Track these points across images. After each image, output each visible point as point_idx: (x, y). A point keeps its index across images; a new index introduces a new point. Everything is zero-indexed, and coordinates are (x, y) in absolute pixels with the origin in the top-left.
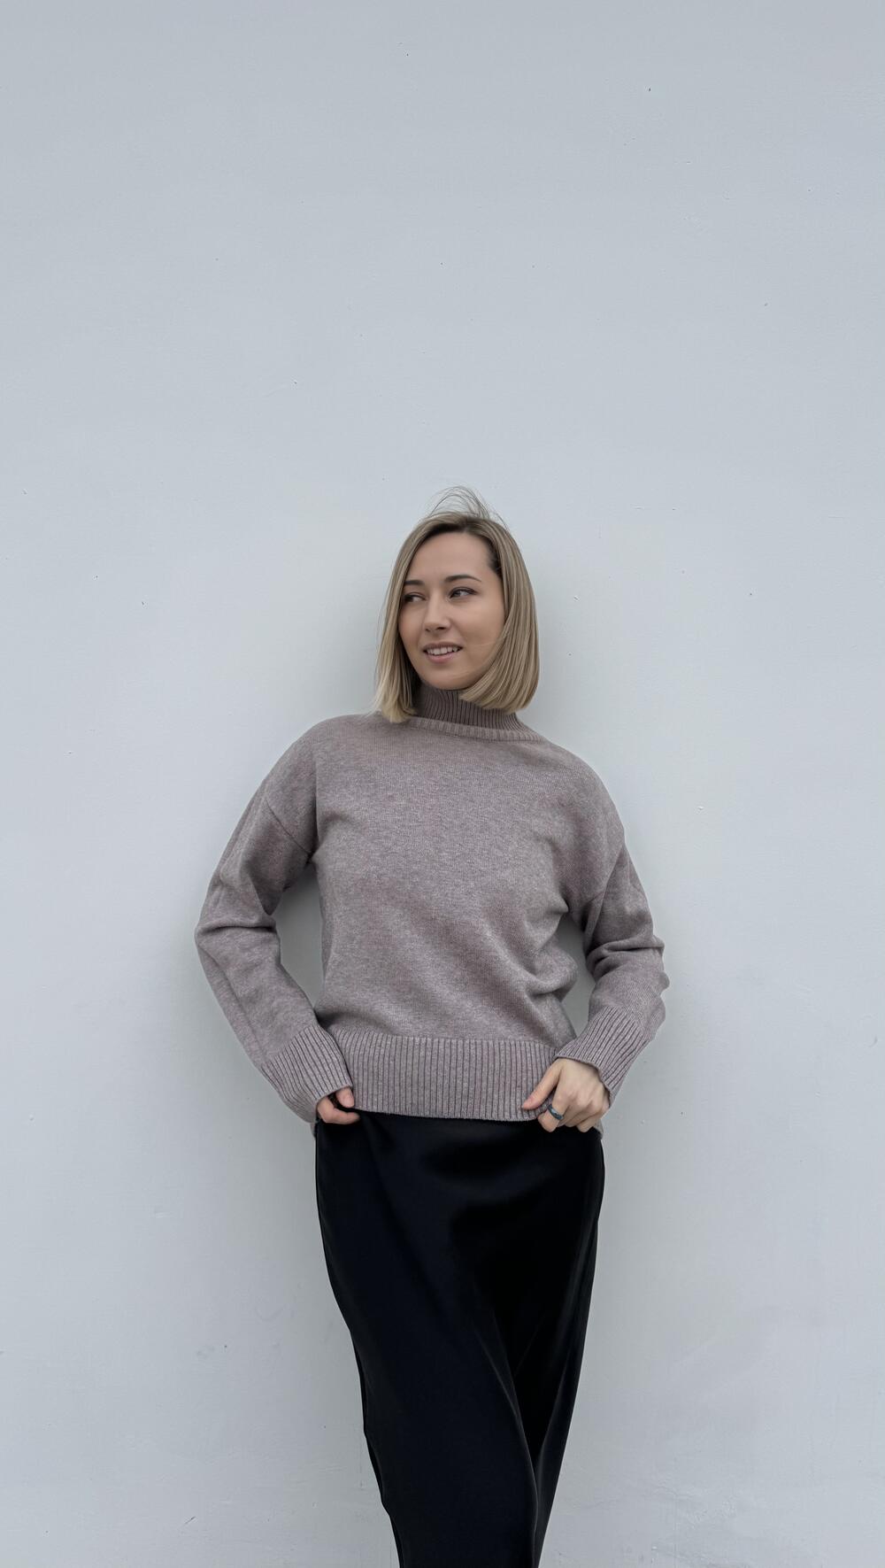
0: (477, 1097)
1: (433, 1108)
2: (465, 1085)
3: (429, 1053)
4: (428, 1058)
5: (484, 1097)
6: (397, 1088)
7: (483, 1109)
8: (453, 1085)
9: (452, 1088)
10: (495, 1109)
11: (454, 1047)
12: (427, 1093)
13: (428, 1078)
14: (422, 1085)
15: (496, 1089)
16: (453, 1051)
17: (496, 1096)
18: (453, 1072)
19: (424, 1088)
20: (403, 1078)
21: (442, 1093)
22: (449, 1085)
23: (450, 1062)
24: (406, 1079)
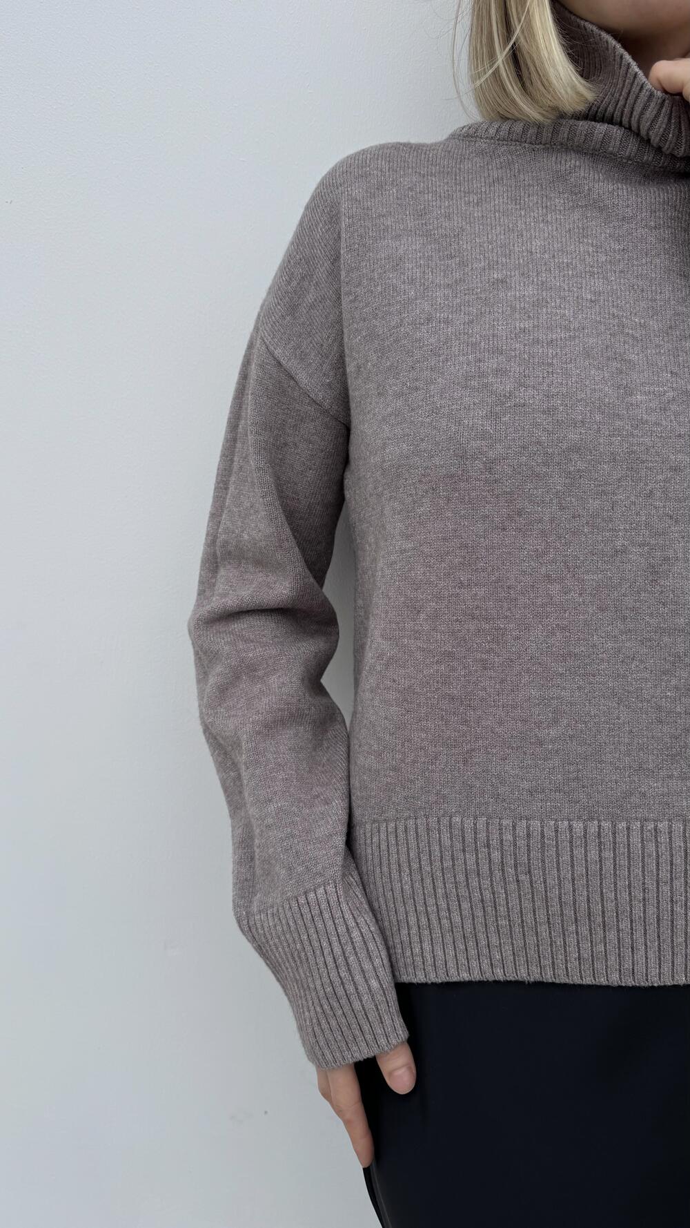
1: (627, 965)
3: (608, 854)
4: (608, 865)
6: (543, 929)
8: (666, 917)
9: (666, 923)
11: (663, 839)
12: (612, 935)
13: (610, 906)
14: (600, 919)
16: (663, 848)
18: (665, 889)
19: (604, 926)
20: (555, 908)
21: (645, 934)
22: (658, 917)
23: (658, 870)
24: (562, 910)
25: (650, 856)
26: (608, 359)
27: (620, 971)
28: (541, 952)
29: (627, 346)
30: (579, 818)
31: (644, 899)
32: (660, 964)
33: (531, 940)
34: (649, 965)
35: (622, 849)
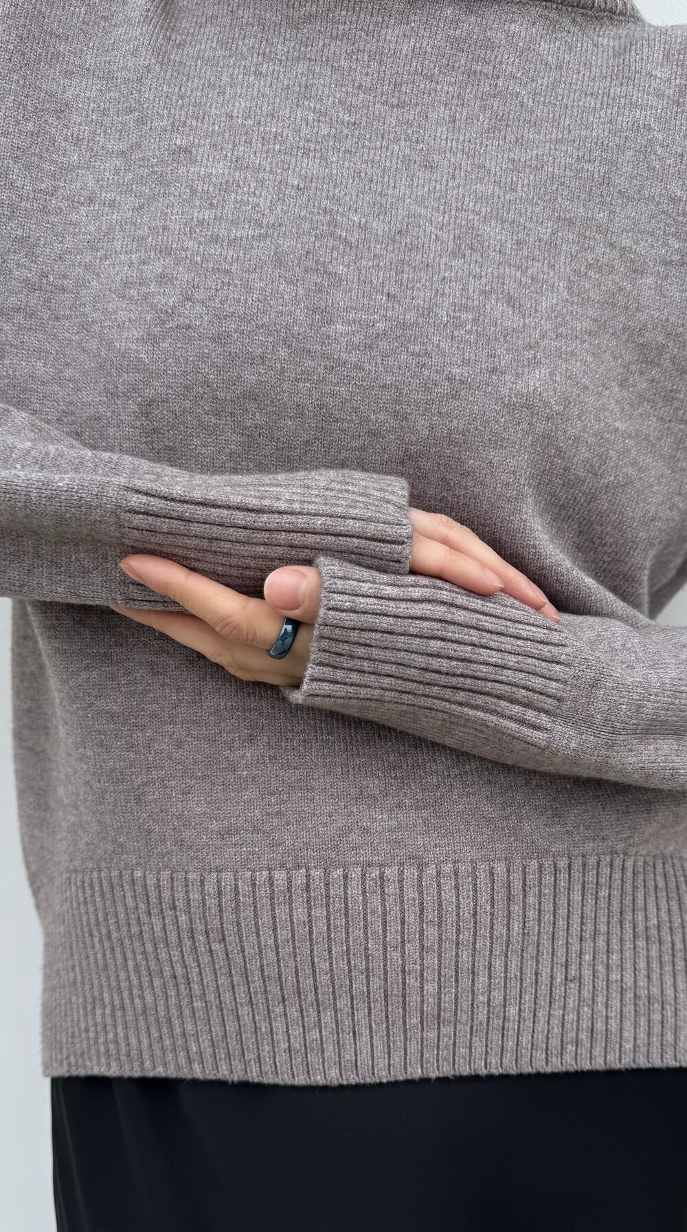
0: (464, 1018)
1: (349, 1056)
2: (430, 988)
3: (319, 912)
4: (320, 927)
5: (482, 1016)
6: (245, 1011)
7: (479, 1050)
8: (395, 991)
9: (395, 999)
10: (510, 1044)
11: (391, 889)
12: (327, 1017)
13: (324, 979)
14: (311, 997)
15: (514, 992)
16: (390, 901)
17: (513, 1011)
18: (395, 956)
19: (318, 1006)
20: (257, 984)
21: (369, 1013)
22: (386, 991)
23: (385, 931)
24: (265, 987)
25: (373, 912)
26: (306, 271)
27: (340, 1064)
28: (244, 1043)
29: (335, 254)
30: (283, 865)
31: (367, 969)
32: (389, 1053)
33: (231, 1027)
34: (375, 1055)
35: (338, 905)
